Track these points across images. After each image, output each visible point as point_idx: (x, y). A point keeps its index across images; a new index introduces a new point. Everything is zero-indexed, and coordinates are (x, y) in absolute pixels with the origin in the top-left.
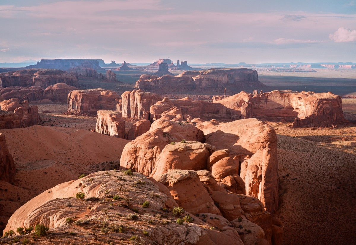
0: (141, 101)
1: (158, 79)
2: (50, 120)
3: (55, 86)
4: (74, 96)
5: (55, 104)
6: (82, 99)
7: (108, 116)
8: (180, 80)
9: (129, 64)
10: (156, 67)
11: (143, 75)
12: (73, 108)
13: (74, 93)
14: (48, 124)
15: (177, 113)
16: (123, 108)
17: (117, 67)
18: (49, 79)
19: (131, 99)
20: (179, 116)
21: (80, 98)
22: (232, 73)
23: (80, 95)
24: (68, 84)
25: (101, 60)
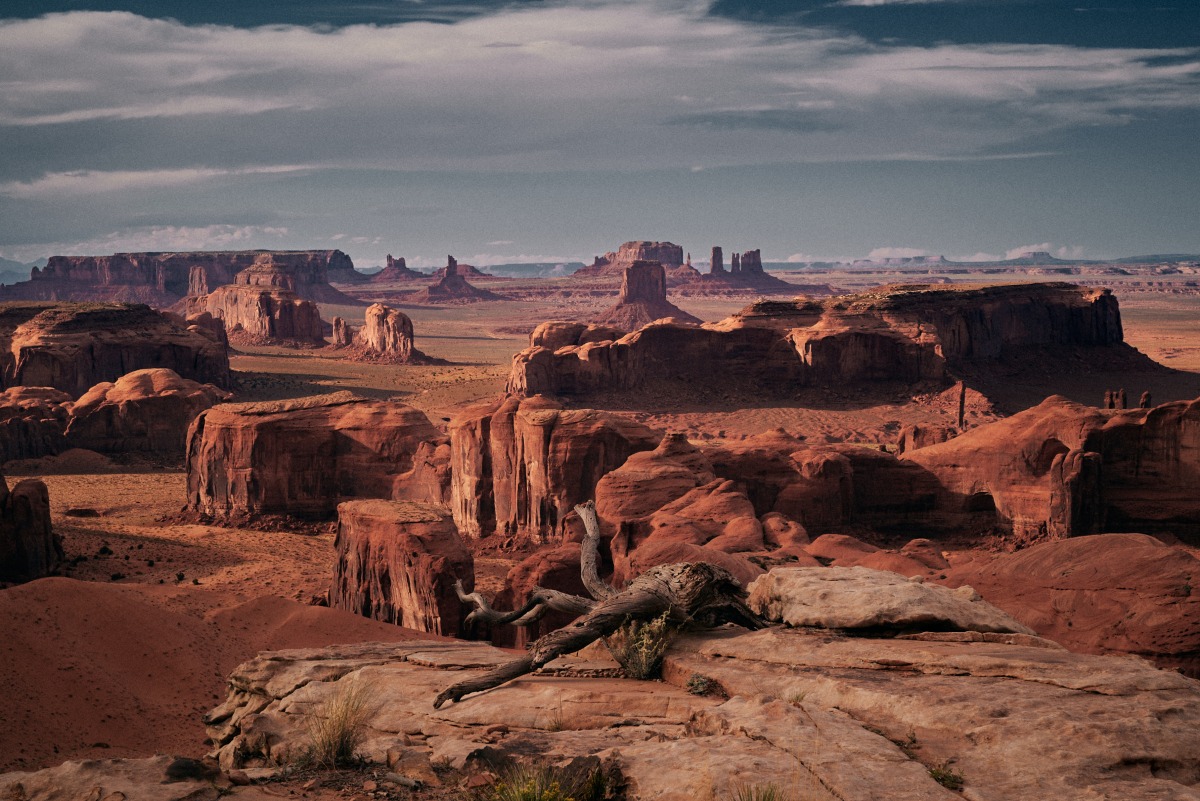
0: (546, 451)
1: (621, 342)
2: (105, 551)
3: (122, 389)
4: (216, 434)
5: (123, 472)
6: (258, 446)
7: (394, 530)
8: (730, 347)
9: (474, 271)
10: (606, 281)
11: (546, 324)
12: (209, 492)
13: (217, 416)
14: (95, 570)
15: (733, 508)
16: (455, 491)
17: (412, 286)
18: (91, 349)
19: (495, 444)
20: (739, 526)
21: (244, 443)
22: (988, 308)
23: (247, 427)
24: (183, 376)
25: (337, 254)
